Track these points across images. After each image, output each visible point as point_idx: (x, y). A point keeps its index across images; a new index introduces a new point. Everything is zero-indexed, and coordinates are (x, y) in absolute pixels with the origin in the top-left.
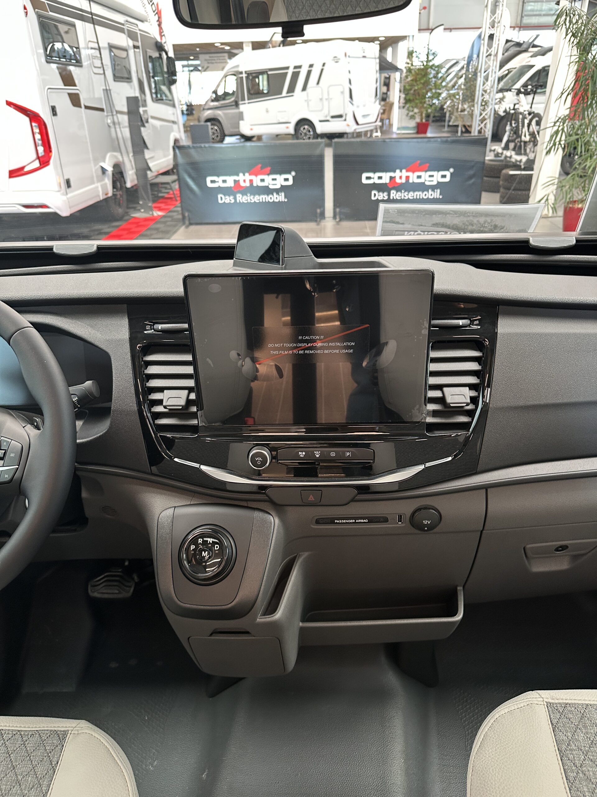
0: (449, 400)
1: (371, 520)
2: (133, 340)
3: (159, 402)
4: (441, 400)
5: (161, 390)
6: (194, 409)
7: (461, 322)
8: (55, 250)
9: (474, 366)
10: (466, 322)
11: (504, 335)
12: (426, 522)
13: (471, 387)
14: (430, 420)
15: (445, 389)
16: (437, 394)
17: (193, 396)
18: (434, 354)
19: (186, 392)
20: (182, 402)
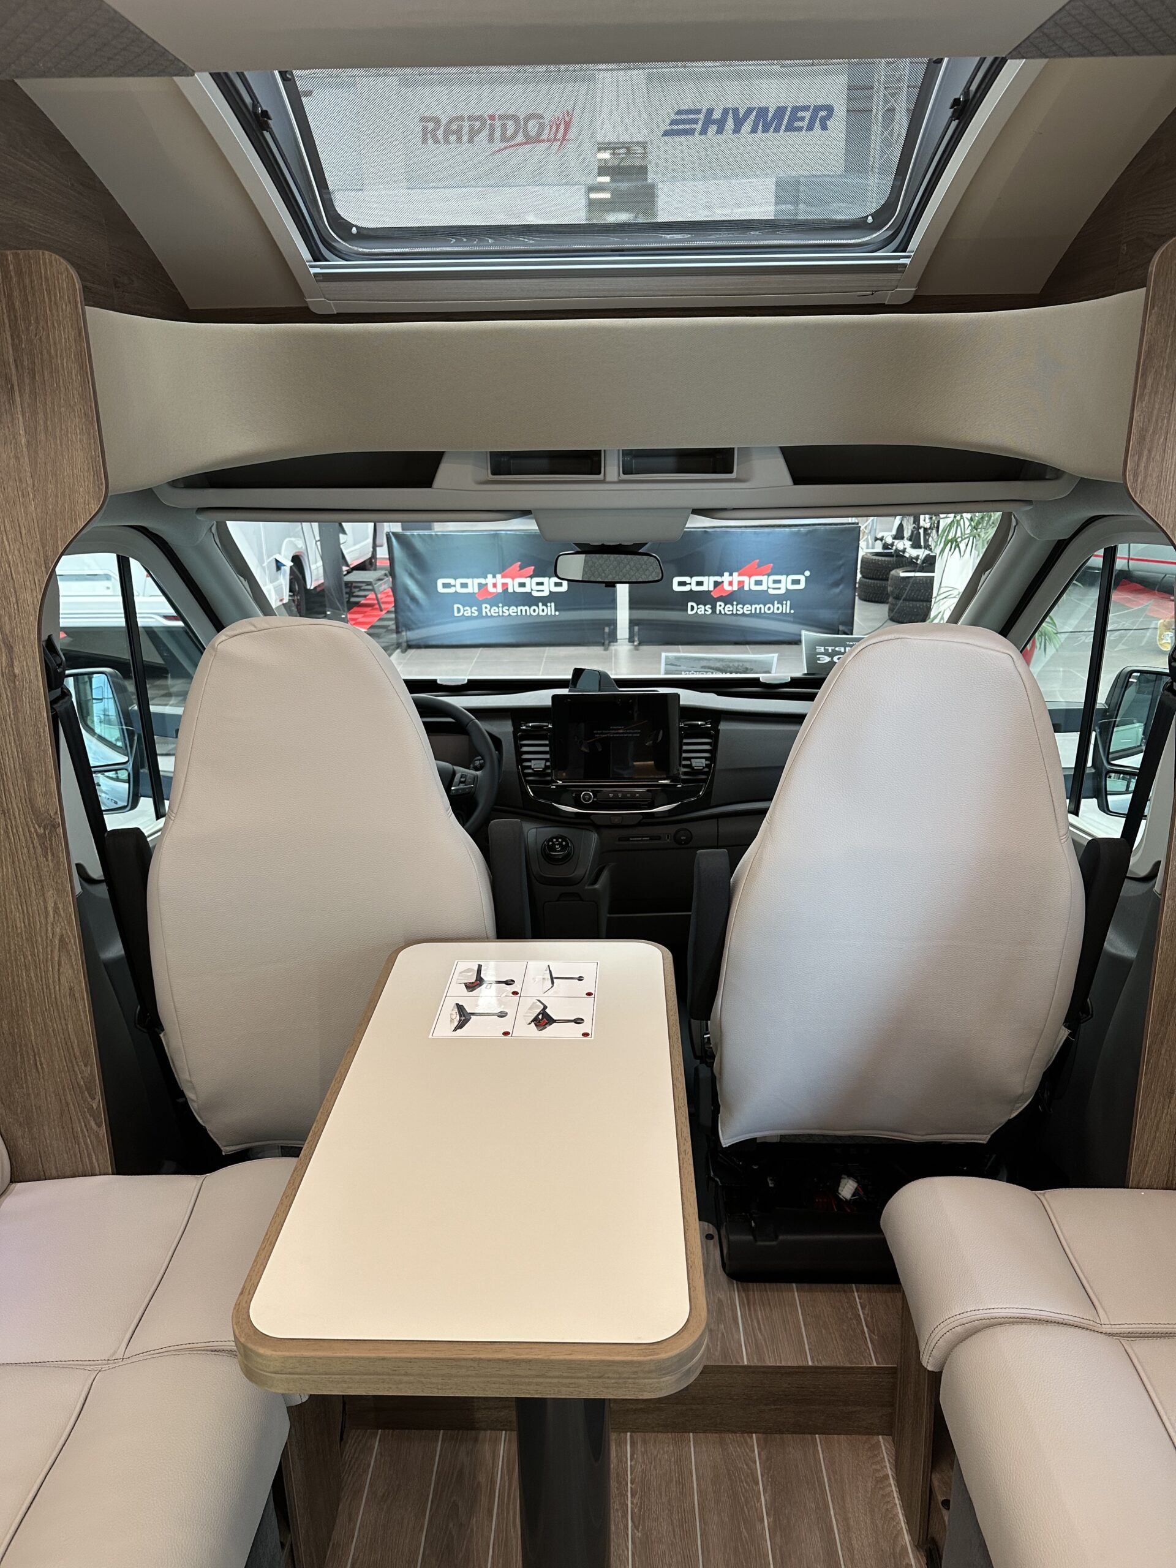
0: (694, 765)
1: (652, 838)
2: (515, 733)
3: (529, 767)
4: (690, 766)
5: (529, 760)
6: (549, 771)
7: (700, 723)
8: (438, 682)
9: (707, 747)
10: (702, 723)
11: (723, 730)
12: (682, 838)
13: (706, 758)
14: (683, 777)
15: (692, 760)
16: (689, 763)
17: (548, 764)
18: (685, 741)
19: (544, 761)
20: (543, 766)
